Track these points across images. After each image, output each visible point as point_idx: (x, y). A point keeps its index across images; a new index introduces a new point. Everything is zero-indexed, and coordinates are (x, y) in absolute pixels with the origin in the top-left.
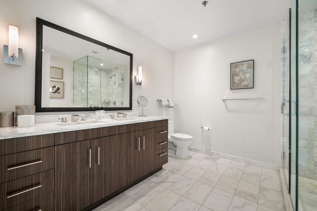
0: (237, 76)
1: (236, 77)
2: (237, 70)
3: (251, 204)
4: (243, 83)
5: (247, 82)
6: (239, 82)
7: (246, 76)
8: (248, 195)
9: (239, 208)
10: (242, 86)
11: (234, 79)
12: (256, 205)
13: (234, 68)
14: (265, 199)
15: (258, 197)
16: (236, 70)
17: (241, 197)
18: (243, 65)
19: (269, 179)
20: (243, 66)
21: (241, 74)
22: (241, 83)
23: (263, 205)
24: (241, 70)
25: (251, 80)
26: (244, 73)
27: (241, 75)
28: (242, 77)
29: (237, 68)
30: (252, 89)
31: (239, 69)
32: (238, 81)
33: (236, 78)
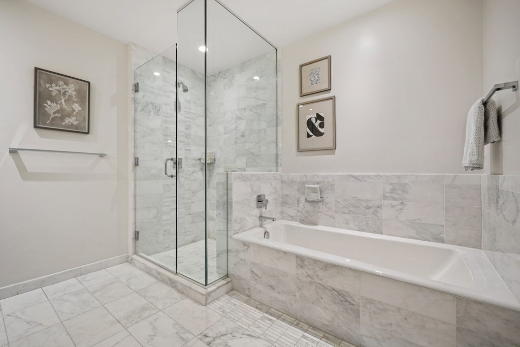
0: (52, 102)
1: (49, 102)
2: (54, 89)
3: (157, 319)
4: (68, 121)
5: (76, 120)
6: (57, 115)
7: (73, 106)
8: (140, 312)
9: (154, 336)
10: (65, 126)
11: (46, 107)
12: (161, 313)
13: (45, 83)
14: (158, 300)
15: (151, 305)
16: (51, 87)
17: (137, 322)
18: (66, 84)
19: (132, 277)
20: (67, 86)
21: (63, 101)
22: (62, 118)
23: (166, 307)
24: (62, 91)
25: (84, 118)
26: (69, 100)
27: (61, 103)
28: (65, 106)
29: (53, 85)
30: (85, 135)
31: (58, 88)
32: (55, 113)
33: (50, 106)
